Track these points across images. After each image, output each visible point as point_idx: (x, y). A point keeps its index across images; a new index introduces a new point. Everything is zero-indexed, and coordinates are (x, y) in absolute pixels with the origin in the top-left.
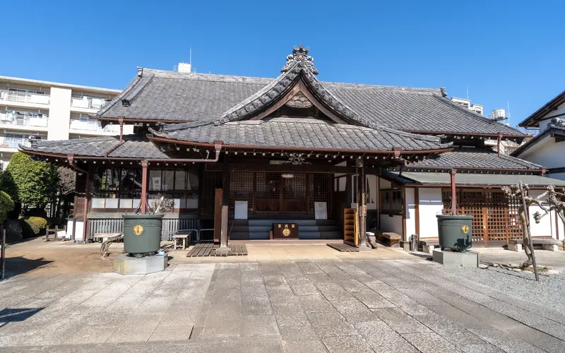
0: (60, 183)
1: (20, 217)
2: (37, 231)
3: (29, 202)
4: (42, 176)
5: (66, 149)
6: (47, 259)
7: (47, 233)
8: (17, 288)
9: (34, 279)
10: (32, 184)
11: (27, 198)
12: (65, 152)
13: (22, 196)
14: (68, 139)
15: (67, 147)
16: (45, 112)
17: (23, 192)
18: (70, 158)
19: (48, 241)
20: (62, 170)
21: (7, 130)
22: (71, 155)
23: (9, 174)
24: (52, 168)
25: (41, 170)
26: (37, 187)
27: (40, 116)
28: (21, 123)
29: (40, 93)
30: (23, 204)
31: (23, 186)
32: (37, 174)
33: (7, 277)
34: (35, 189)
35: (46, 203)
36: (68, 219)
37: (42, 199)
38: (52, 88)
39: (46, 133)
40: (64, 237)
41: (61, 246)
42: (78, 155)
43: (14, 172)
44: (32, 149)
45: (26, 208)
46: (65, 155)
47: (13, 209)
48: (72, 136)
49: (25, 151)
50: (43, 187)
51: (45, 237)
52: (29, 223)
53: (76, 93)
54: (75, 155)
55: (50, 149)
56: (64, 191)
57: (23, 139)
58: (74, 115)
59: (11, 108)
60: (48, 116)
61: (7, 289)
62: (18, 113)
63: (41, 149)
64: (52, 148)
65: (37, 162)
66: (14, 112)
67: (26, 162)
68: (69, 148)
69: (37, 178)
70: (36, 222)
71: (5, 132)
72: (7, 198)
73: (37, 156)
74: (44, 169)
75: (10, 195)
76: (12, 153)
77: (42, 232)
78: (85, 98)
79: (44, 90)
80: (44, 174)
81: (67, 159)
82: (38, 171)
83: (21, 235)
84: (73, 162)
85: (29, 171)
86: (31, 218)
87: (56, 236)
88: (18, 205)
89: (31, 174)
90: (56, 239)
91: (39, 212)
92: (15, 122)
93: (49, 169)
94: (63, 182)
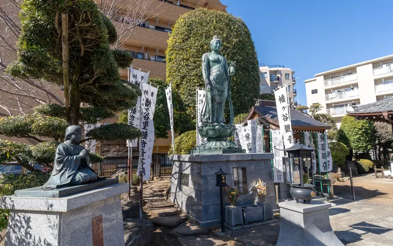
0: (378, 134)
1: (353, 159)
2: (367, 170)
3: (358, 149)
4: (364, 130)
5: (380, 108)
6: (381, 190)
7: (375, 171)
8: (366, 209)
9: (377, 205)
10: (358, 136)
11: (356, 146)
12: (381, 110)
13: (353, 145)
14: (375, 101)
15: (380, 106)
16: (356, 85)
17: (353, 142)
18: (385, 114)
19: (377, 177)
20: (377, 124)
21: (335, 103)
22: (385, 112)
23: (342, 131)
24: (370, 124)
25: (363, 126)
26: (362, 138)
27: (353, 89)
28: (341, 97)
29: (350, 74)
30: (354, 151)
31: (352, 139)
32: (360, 129)
33: (357, 200)
34: (360, 140)
35: (370, 149)
36: (390, 161)
37: (366, 147)
38: (357, 68)
39: (359, 100)
40: (390, 175)
41: (389, 182)
42: (391, 111)
43: (345, 130)
44: (355, 112)
45: (356, 153)
46: (381, 112)
47: (349, 154)
48: (379, 98)
49: (350, 115)
50: (366, 138)
51: (374, 174)
52: (361, 164)
53: (376, 65)
54: (389, 111)
55: (368, 110)
56: (382, 140)
57: (345, 107)
58: (377, 82)
59: (334, 89)
60: (358, 88)
61: (360, 208)
62: (339, 91)
63: (361, 111)
64: (369, 109)
65: (358, 121)
66: (336, 91)
67: (352, 121)
68: (382, 106)
69: (360, 132)
70: (365, 163)
71: (333, 105)
72: (344, 146)
73: (360, 117)
74: (365, 125)
75: (345, 144)
76: (342, 117)
77: (371, 171)
78: (384, 66)
79: (352, 71)
80: (365, 129)
81: (382, 115)
82: (360, 127)
83: (357, 172)
84: (388, 117)
85: (355, 128)
86: (361, 160)
87: (383, 174)
88: (351, 151)
89: (356, 129)
90: (383, 176)
91: (366, 156)
92: (338, 97)
93: (368, 124)
94: (380, 133)
